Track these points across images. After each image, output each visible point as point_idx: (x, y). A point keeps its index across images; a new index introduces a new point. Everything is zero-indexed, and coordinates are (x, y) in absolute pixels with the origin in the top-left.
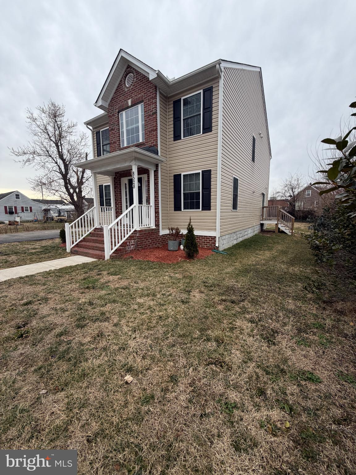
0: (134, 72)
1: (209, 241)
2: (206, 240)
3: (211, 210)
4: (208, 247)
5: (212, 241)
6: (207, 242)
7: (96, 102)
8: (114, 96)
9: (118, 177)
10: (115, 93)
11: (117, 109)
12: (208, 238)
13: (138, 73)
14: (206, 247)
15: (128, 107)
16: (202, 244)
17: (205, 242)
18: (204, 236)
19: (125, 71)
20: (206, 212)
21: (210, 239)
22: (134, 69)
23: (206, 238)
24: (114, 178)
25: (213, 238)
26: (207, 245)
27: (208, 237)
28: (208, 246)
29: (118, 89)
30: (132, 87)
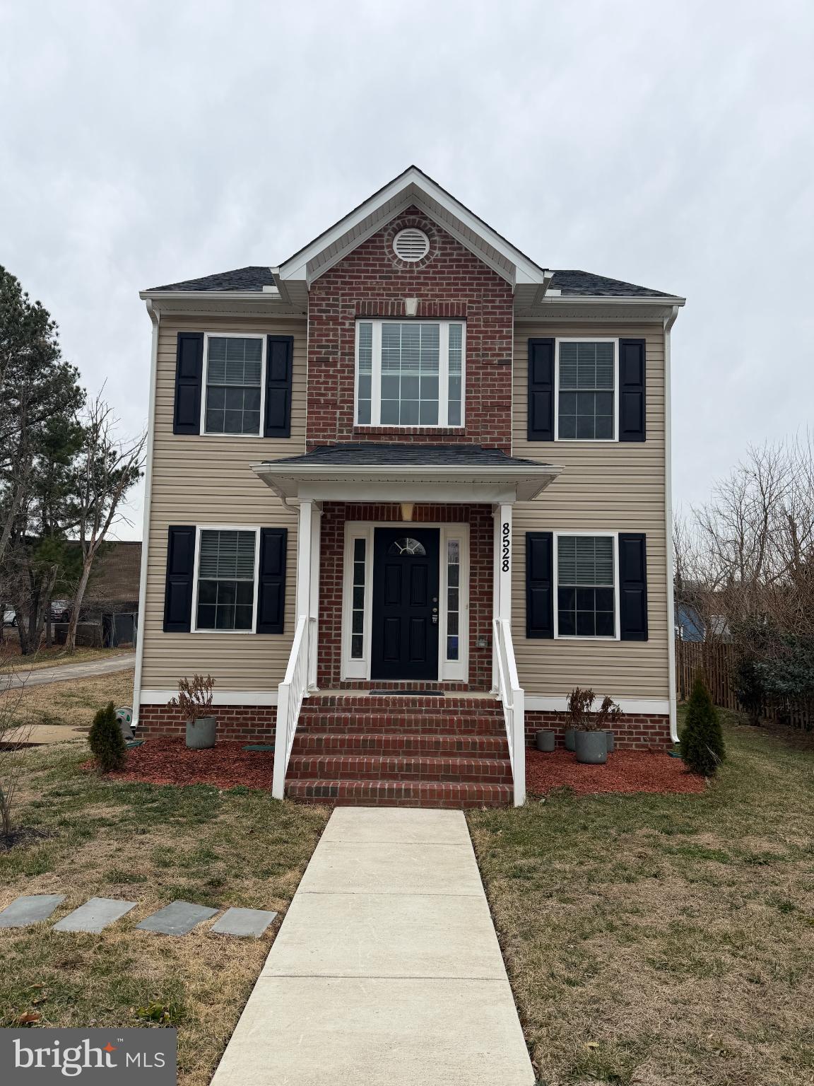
0: (434, 231)
1: (646, 727)
2: (636, 727)
3: (649, 641)
4: (643, 746)
5: (653, 727)
6: (637, 733)
7: (280, 266)
8: (340, 264)
9: (338, 516)
10: (346, 259)
11: (352, 307)
12: (642, 721)
13: (448, 240)
14: (637, 746)
15: (404, 317)
16: (623, 739)
17: (631, 733)
19: (399, 218)
20: (635, 646)
21: (649, 724)
22: (434, 224)
23: (637, 721)
24: (323, 517)
25: (657, 718)
26: (638, 739)
27: (642, 718)
28: (642, 742)
29: (361, 253)
30: (422, 267)
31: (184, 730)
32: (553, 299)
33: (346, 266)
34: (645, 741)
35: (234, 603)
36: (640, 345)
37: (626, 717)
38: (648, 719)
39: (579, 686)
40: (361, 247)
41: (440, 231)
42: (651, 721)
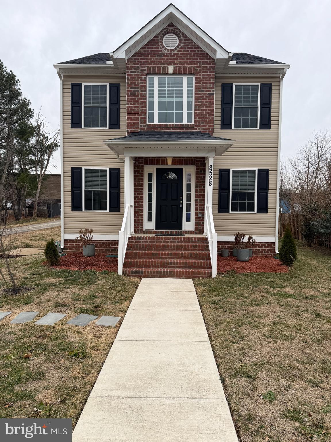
0: (181, 35)
1: (265, 247)
2: (261, 247)
3: (268, 213)
4: (264, 255)
6: (262, 250)
7: (114, 52)
8: (140, 50)
10: (142, 48)
11: (145, 70)
12: (264, 245)
13: (187, 38)
14: (261, 254)
15: (167, 74)
16: (256, 252)
17: (259, 250)
19: (165, 29)
20: (262, 215)
21: (267, 246)
22: (180, 31)
23: (262, 245)
25: (270, 244)
26: (262, 252)
27: (264, 243)
29: (148, 45)
30: (176, 52)
31: (82, 250)
32: (233, 66)
33: (142, 52)
34: (265, 252)
35: (99, 199)
36: (269, 86)
37: (258, 243)
38: (266, 244)
39: (239, 232)
40: (149, 42)
41: (183, 34)
42: (268, 245)
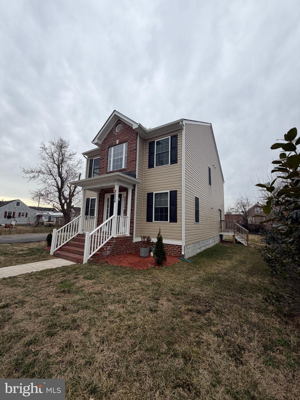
0: (123, 123)
1: (176, 249)
2: (173, 249)
4: (175, 255)
5: (178, 249)
6: (174, 251)
7: (93, 141)
8: (106, 137)
9: (103, 193)
10: (107, 135)
11: (108, 145)
12: (175, 247)
13: (125, 124)
14: (174, 254)
15: (116, 145)
16: (170, 252)
17: (172, 250)
18: (172, 245)
19: (116, 123)
20: (173, 224)
21: (177, 248)
22: (122, 122)
23: (174, 247)
25: (179, 246)
26: (174, 252)
28: (175, 253)
29: (110, 133)
30: (120, 132)
32: (150, 130)
33: (107, 137)
34: (176, 253)
36: (176, 136)
37: (171, 245)
38: (177, 246)
40: (110, 132)
41: (124, 123)
42: (178, 247)
